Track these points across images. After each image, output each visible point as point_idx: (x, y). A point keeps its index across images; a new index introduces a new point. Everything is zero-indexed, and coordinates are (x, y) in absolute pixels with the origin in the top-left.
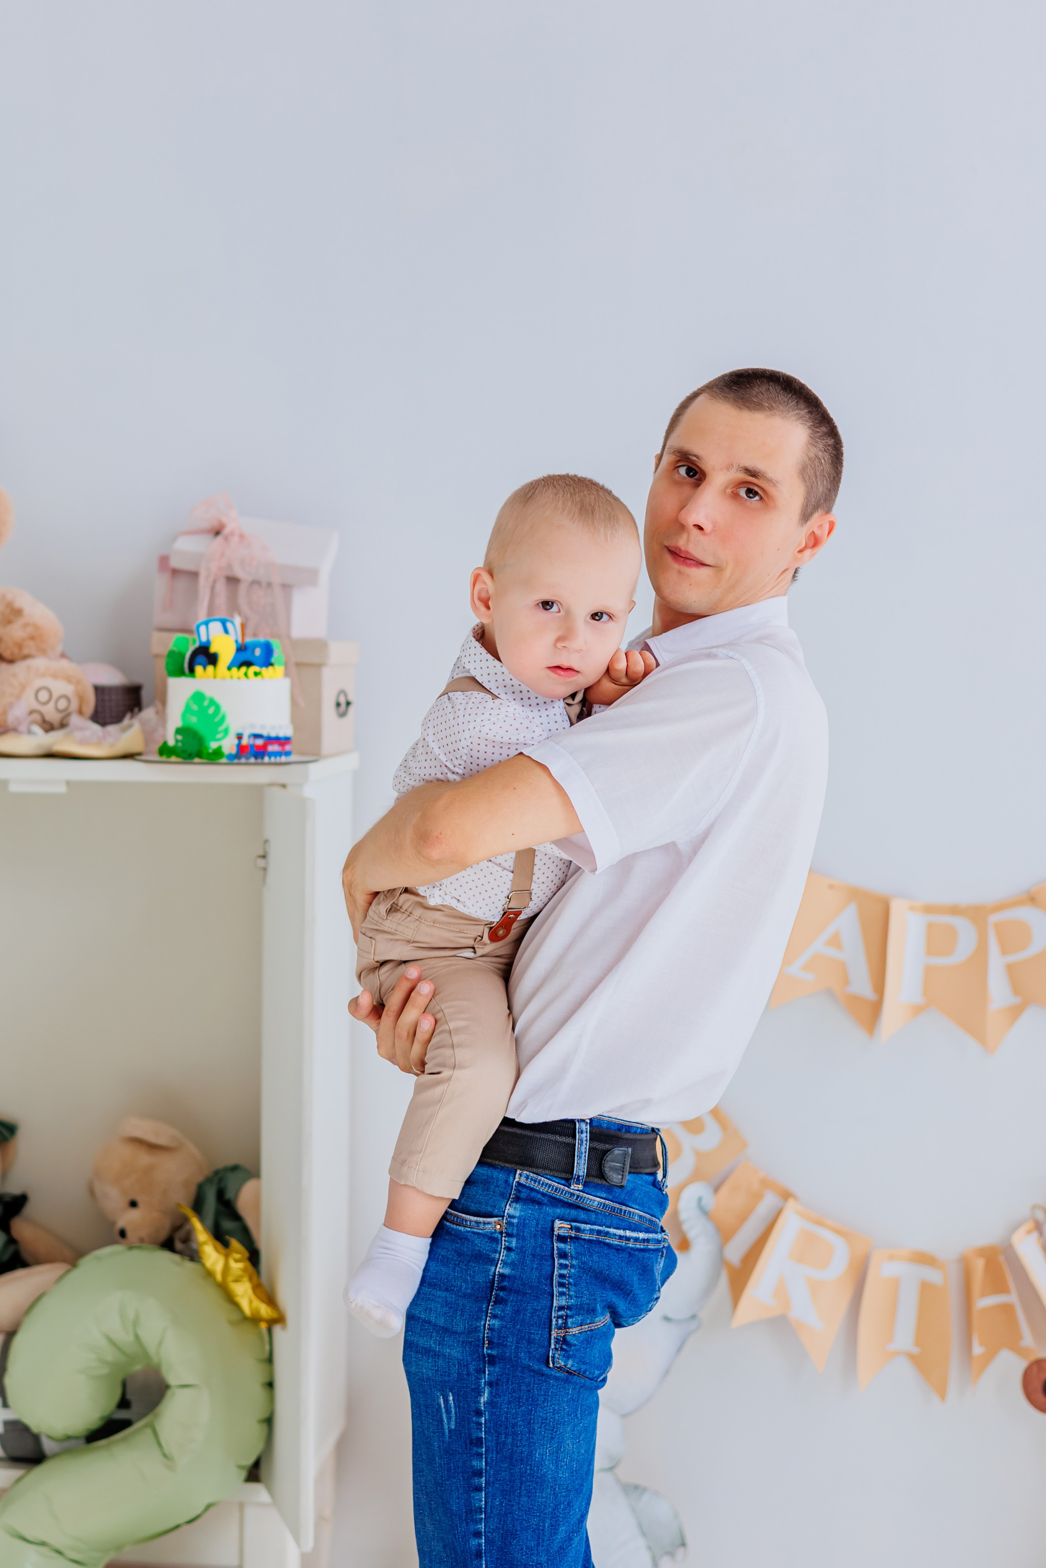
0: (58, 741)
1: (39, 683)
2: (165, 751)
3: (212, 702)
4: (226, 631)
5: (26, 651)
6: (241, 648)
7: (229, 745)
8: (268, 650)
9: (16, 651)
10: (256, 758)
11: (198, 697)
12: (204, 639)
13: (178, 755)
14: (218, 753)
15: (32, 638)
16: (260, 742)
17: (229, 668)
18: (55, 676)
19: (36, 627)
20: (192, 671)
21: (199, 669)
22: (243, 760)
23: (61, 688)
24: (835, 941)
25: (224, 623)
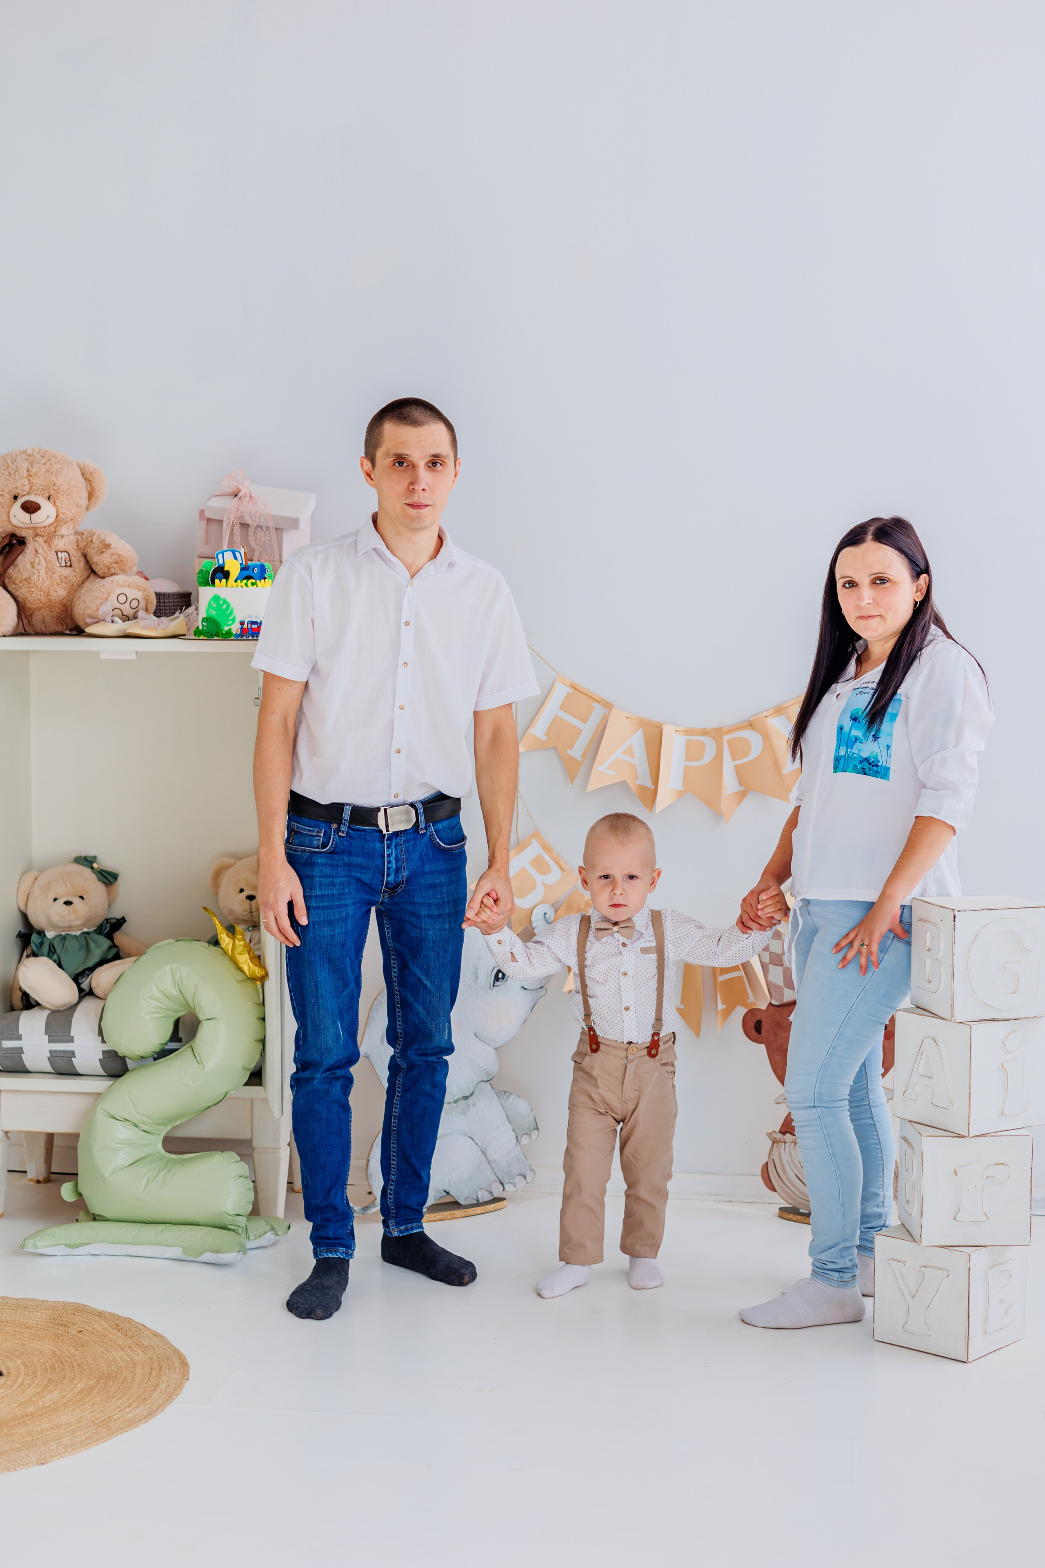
0: (132, 627)
1: (119, 591)
2: (198, 633)
3: (225, 601)
4: (236, 558)
5: (112, 571)
6: (244, 569)
7: (235, 628)
8: (263, 569)
9: (106, 571)
10: (253, 637)
11: (216, 598)
12: (221, 562)
13: (204, 636)
14: (229, 633)
15: (117, 563)
16: (255, 626)
17: (236, 581)
18: (129, 586)
19: (119, 556)
20: (213, 583)
21: (217, 581)
22: (245, 638)
23: (133, 593)
24: (629, 752)
25: (234, 553)
